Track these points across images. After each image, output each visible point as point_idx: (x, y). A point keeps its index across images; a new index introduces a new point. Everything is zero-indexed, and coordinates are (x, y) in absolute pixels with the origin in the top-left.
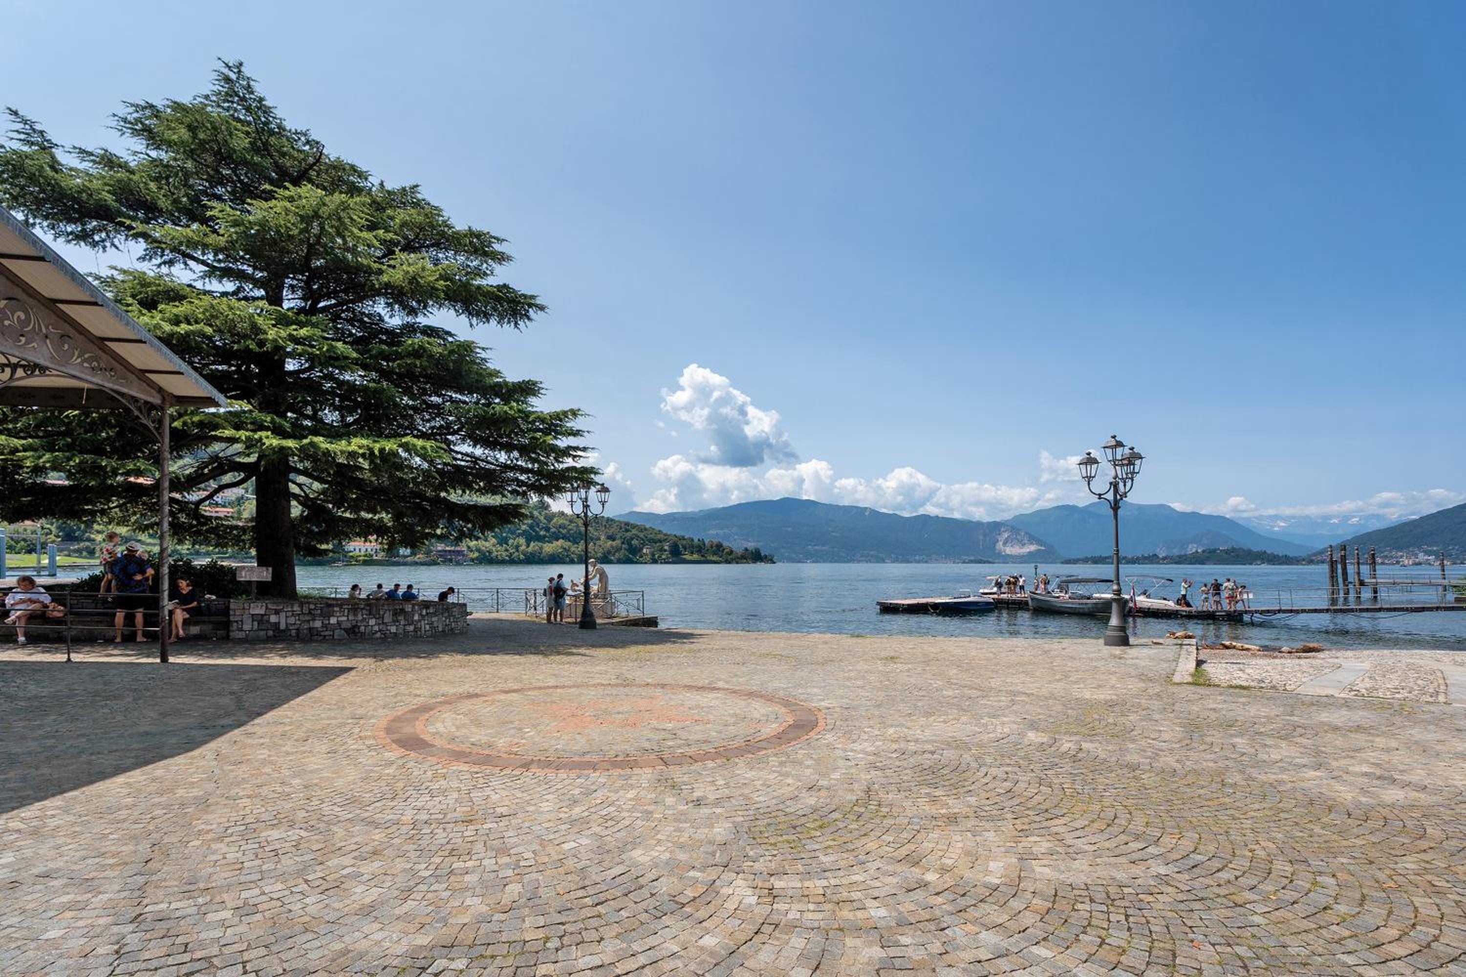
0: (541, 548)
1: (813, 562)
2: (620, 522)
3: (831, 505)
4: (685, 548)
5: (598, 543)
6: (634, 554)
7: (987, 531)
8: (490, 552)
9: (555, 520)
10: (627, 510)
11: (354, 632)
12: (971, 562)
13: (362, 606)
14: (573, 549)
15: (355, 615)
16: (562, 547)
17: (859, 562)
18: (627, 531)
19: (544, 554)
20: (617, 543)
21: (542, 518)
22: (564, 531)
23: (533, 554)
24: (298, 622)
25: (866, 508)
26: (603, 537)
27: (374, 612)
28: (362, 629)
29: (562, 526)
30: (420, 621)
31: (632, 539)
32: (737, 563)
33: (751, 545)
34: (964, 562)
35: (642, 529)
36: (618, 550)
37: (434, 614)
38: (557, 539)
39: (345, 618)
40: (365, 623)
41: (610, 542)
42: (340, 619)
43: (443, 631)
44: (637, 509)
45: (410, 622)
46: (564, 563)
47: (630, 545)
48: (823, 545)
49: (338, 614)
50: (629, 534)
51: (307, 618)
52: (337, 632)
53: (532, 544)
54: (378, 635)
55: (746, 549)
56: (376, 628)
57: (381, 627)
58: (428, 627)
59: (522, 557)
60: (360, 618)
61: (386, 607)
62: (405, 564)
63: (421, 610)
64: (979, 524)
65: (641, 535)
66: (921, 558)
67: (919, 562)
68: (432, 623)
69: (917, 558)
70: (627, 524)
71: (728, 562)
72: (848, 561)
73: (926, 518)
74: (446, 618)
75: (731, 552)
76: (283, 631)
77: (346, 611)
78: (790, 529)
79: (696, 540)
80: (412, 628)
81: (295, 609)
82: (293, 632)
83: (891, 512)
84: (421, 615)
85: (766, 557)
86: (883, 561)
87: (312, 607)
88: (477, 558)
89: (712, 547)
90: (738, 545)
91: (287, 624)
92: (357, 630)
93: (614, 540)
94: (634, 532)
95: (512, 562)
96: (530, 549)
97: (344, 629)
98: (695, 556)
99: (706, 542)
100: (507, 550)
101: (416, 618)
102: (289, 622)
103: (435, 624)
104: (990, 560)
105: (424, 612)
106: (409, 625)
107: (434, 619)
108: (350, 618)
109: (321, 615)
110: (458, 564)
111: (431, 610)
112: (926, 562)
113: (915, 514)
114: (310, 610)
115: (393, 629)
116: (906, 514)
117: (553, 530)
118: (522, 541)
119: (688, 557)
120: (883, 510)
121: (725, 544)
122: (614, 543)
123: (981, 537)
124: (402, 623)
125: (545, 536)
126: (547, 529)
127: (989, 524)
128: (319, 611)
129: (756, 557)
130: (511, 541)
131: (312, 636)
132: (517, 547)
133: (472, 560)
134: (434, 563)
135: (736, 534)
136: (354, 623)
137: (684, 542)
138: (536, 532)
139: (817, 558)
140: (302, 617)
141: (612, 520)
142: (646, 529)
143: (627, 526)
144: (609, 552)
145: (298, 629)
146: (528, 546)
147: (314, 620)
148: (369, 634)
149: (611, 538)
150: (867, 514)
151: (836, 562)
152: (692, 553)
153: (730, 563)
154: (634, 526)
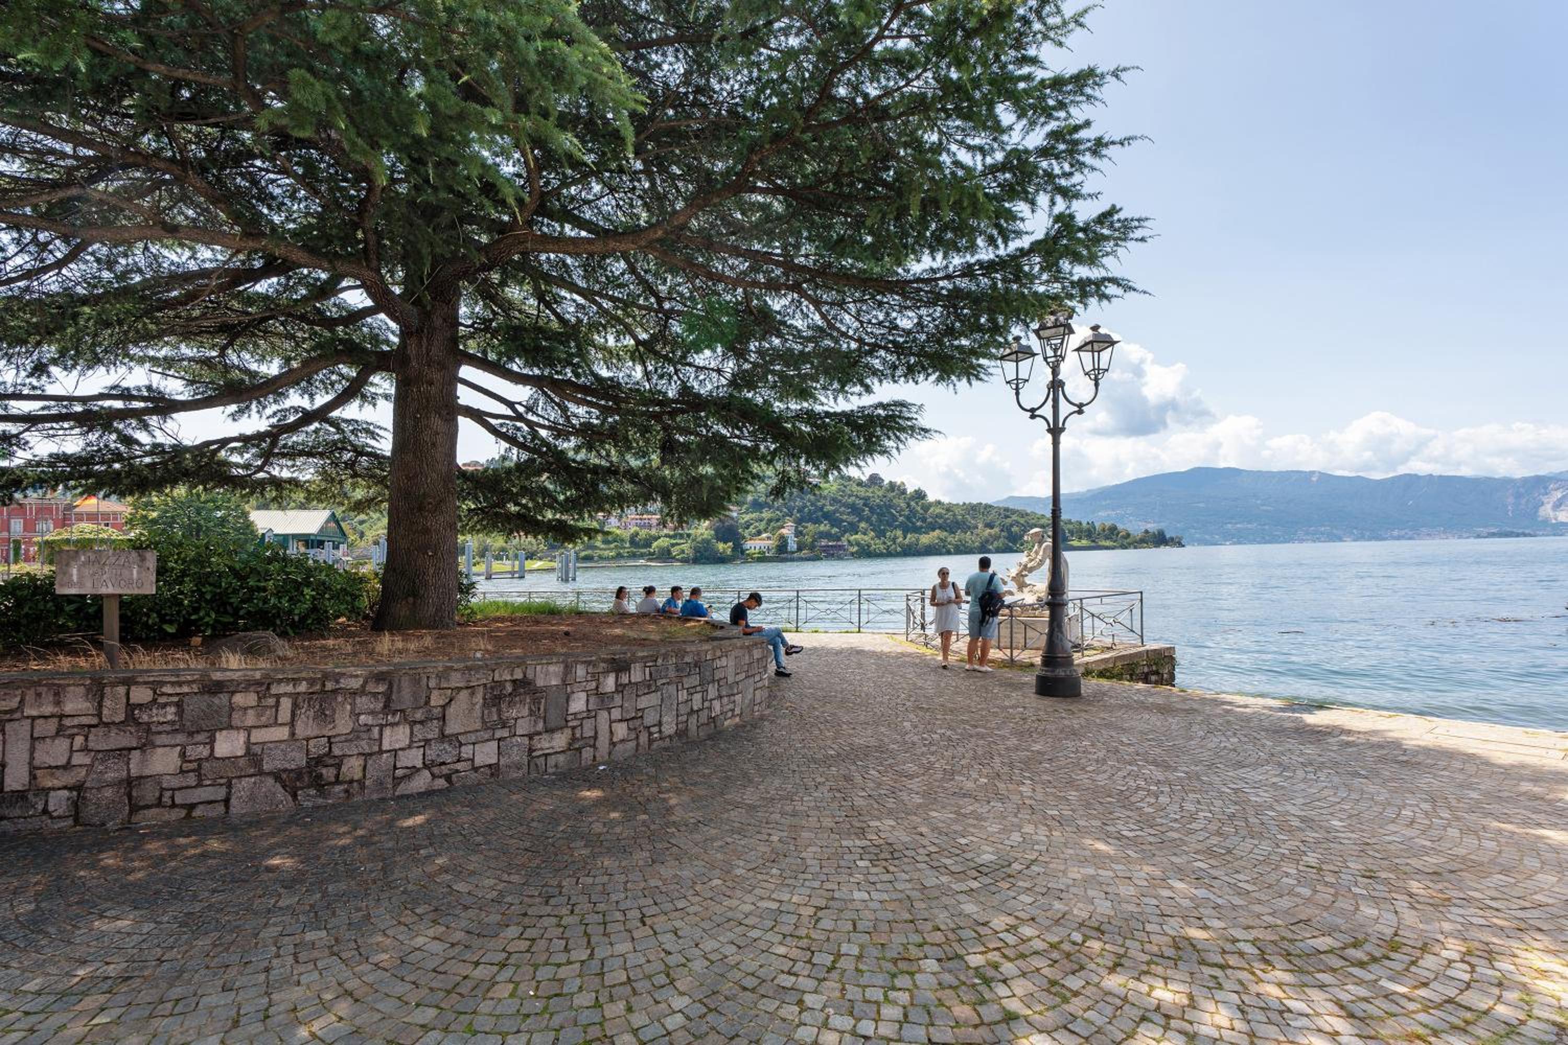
0: (918, 540)
1: (1234, 544)
2: (1000, 508)
3: (1260, 473)
4: (1072, 534)
5: (975, 531)
6: (1015, 542)
7: (1522, 490)
8: (869, 546)
9: (932, 509)
10: (1005, 496)
11: (319, 784)
12: (1493, 535)
13: (355, 684)
14: (949, 540)
15: (323, 716)
16: (939, 538)
17: (1301, 541)
18: (1007, 517)
19: (920, 546)
20: (996, 530)
21: (919, 508)
22: (941, 521)
23: (909, 546)
24: (78, 759)
25: (1313, 473)
26: (980, 526)
27: (405, 695)
28: (353, 767)
29: (939, 516)
30: (591, 714)
31: (1012, 525)
32: (1135, 548)
33: (1153, 527)
34: (1479, 536)
35: (1023, 514)
36: (997, 538)
37: (649, 686)
38: (933, 530)
39: (282, 733)
40: (365, 746)
41: (988, 531)
42: (258, 736)
43: (681, 733)
44: (1016, 494)
45: (553, 722)
46: (941, 554)
47: (1009, 531)
48: (1249, 522)
49: (250, 719)
50: (1009, 521)
51: (118, 739)
52: (243, 787)
53: (909, 536)
54: (422, 782)
55: (1147, 532)
56: (414, 758)
57: (431, 754)
58: (621, 730)
59: (899, 549)
60: (343, 725)
61: (456, 680)
62: (792, 560)
63: (596, 677)
64: (1506, 483)
65: (1022, 521)
66: (1403, 532)
67: (1398, 538)
68: (639, 715)
69: (1396, 533)
70: (1006, 510)
71: (1123, 547)
72: (1285, 542)
73: (1411, 480)
74: (691, 692)
75: (1128, 535)
76: (21, 795)
77: (286, 704)
78: (1202, 505)
79: (1084, 524)
80: (560, 740)
81: (69, 707)
82: (59, 802)
83: (1353, 474)
84: (598, 693)
85: (1172, 539)
86: (1340, 539)
87: (141, 695)
88: (856, 552)
89: (1104, 530)
90: (1136, 528)
91: (33, 769)
92: (328, 773)
93: (992, 528)
94: (1014, 517)
95: (889, 554)
96: (907, 541)
97: (277, 776)
98: (1084, 542)
99: (1097, 525)
100: (884, 543)
101: (578, 704)
102: (41, 757)
103: (650, 718)
104: (1527, 531)
105: (610, 683)
106: (550, 731)
107: (643, 702)
108: (302, 730)
109: (177, 727)
110: (840, 558)
111: (637, 674)
112: (1410, 539)
113: (1391, 475)
114: (131, 707)
115: (486, 754)
116: (1377, 476)
117: (929, 520)
118: (899, 533)
119: (1075, 543)
120: (1339, 473)
121: (1120, 526)
122: (993, 532)
123: (1511, 500)
124: (523, 727)
125: (921, 527)
126: (924, 520)
127: (1525, 480)
128: (170, 713)
129: (1159, 540)
130: (888, 534)
131: (135, 808)
132: (894, 540)
133: (852, 554)
134: (817, 558)
135: (1131, 515)
136: (318, 748)
137: (1071, 527)
138: (913, 523)
139: (1239, 538)
140: (98, 741)
141: (990, 506)
142: (1027, 514)
143: (1007, 512)
144: (987, 541)
145: (79, 788)
146: (905, 538)
147: (145, 746)
148: (380, 783)
149: (990, 526)
150: (1314, 479)
151: (1270, 542)
152: (1080, 538)
153: (1126, 548)
154: (1014, 512)
